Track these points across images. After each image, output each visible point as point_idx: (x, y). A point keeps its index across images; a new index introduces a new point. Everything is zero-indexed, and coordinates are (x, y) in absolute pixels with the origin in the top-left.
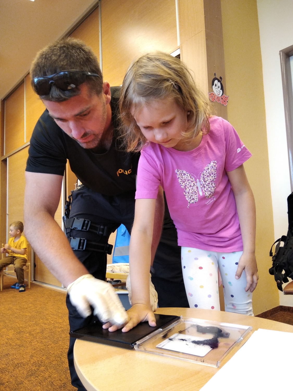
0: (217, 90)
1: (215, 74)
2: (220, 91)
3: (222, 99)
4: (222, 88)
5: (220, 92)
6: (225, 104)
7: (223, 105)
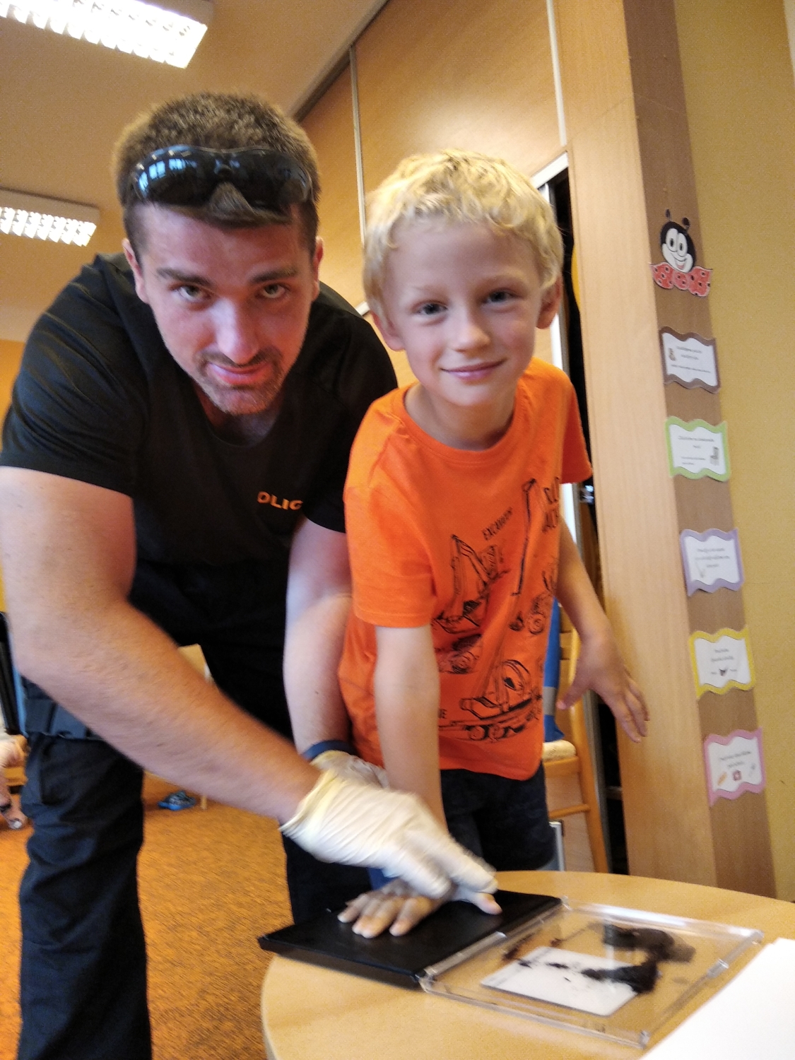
0: (676, 255)
1: (668, 213)
2: (682, 259)
3: (692, 278)
4: (691, 250)
5: (685, 260)
6: (703, 293)
7: (696, 294)
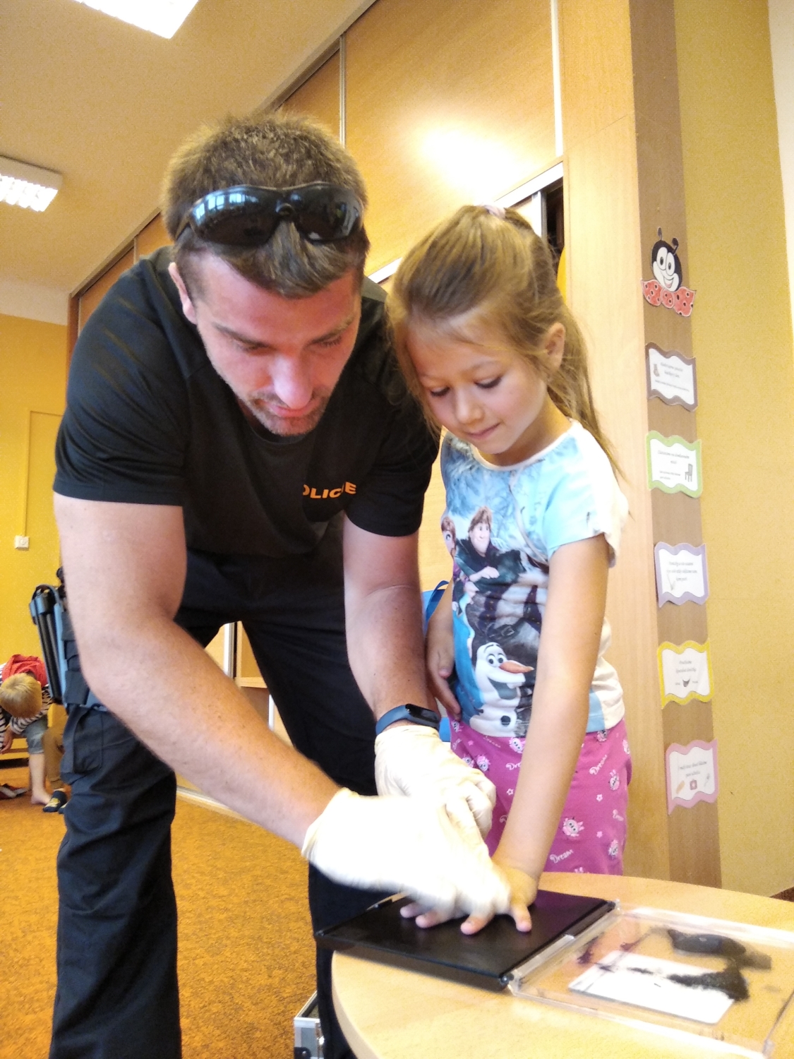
0: (664, 274)
1: (660, 232)
2: (671, 277)
3: (678, 297)
4: (678, 270)
5: (673, 279)
6: (687, 313)
7: (681, 314)
